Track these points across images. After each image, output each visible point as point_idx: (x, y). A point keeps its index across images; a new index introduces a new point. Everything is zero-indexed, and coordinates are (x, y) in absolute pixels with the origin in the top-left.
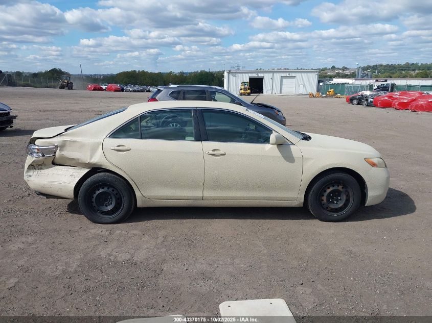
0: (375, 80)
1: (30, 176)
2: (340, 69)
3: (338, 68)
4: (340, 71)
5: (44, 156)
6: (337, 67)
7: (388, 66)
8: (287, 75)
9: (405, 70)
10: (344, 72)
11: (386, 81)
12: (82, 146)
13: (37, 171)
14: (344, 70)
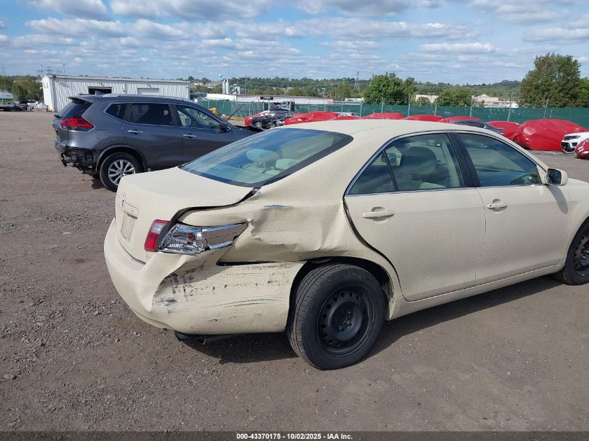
0: (259, 98)
1: (173, 301)
2: (200, 82)
3: (198, 80)
4: (201, 84)
5: (207, 249)
6: (195, 78)
7: (255, 80)
8: (145, 86)
9: (275, 86)
10: (206, 85)
11: (272, 99)
12: (304, 216)
13: (181, 286)
14: (205, 83)
